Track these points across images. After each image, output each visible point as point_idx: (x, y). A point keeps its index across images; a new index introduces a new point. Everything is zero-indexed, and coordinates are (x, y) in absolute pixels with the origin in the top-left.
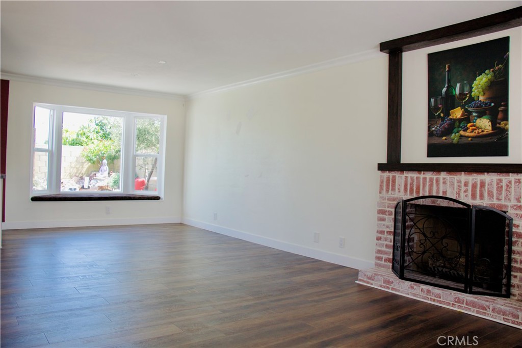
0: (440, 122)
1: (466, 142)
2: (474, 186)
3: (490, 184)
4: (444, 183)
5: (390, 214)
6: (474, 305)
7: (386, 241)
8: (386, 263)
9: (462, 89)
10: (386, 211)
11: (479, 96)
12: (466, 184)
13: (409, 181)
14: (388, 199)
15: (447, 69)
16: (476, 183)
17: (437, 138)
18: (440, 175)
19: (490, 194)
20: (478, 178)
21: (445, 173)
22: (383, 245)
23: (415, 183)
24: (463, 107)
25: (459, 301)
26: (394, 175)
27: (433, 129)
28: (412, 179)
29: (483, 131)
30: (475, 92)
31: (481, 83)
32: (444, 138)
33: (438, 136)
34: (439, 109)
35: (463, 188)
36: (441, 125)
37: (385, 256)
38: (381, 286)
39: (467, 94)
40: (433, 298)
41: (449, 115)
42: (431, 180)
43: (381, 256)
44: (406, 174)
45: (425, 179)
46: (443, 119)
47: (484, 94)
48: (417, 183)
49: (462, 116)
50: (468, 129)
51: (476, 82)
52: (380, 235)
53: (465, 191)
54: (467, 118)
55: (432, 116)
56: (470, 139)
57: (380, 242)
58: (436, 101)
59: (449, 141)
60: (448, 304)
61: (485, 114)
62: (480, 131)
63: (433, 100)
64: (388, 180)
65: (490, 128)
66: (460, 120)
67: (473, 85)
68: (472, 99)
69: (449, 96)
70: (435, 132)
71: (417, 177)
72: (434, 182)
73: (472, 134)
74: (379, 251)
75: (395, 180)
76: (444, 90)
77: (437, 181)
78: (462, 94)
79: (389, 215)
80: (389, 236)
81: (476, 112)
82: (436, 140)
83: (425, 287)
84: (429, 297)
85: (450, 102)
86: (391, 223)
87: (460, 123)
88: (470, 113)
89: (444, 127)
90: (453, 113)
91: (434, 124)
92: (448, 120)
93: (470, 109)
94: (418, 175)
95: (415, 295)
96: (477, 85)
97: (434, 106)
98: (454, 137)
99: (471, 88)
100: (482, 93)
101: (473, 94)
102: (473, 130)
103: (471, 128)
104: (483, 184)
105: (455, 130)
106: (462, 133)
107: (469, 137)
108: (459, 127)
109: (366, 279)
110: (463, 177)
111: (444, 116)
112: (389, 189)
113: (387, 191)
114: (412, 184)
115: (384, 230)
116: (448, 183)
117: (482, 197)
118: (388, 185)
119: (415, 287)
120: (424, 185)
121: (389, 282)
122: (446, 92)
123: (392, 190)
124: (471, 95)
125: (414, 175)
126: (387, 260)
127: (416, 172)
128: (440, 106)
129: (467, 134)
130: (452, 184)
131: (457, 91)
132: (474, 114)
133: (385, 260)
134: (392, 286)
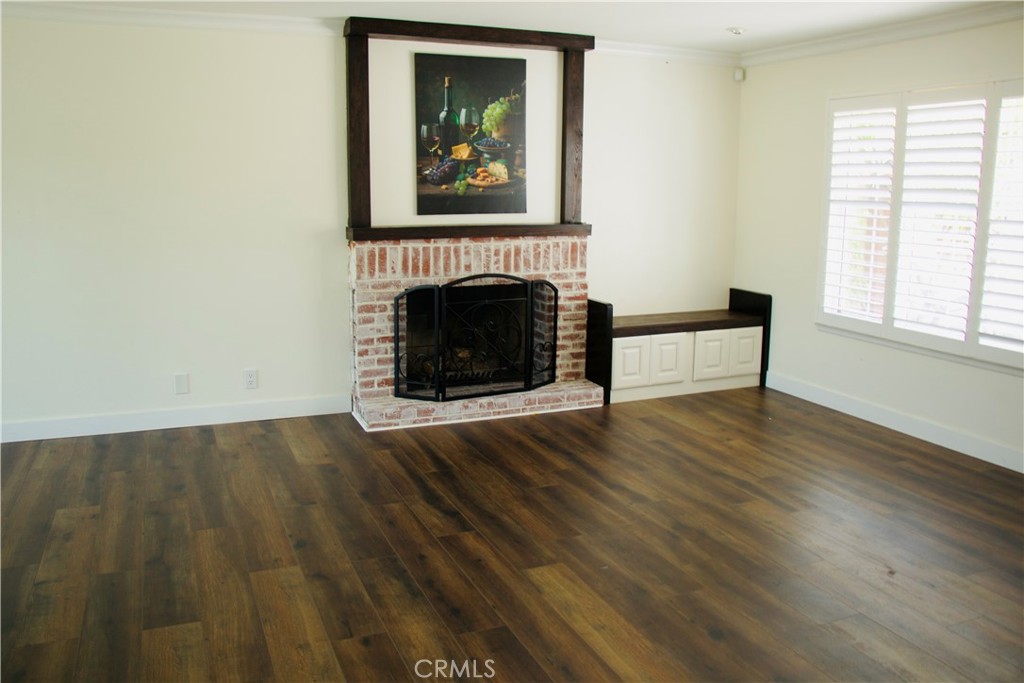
0: (437, 162)
1: (477, 193)
2: (507, 255)
3: (527, 251)
4: (467, 253)
5: (384, 309)
6: (547, 400)
7: (377, 353)
8: (382, 389)
9: (469, 116)
10: (376, 306)
11: (491, 132)
12: (497, 253)
13: (411, 254)
14: (373, 287)
15: (447, 85)
16: (509, 250)
17: (432, 186)
18: (460, 242)
19: (527, 263)
20: (510, 244)
21: (467, 239)
22: (372, 362)
23: (421, 257)
24: (470, 143)
25: (530, 402)
26: (384, 246)
27: (427, 172)
28: (416, 251)
29: (497, 180)
30: (487, 125)
31: (494, 113)
32: (444, 187)
33: (434, 184)
34: (435, 142)
35: (493, 259)
36: (438, 168)
37: (377, 379)
38: (415, 422)
39: (476, 126)
40: (498, 410)
41: (450, 153)
42: (447, 250)
43: (371, 379)
44: (403, 244)
45: (437, 249)
46: (442, 159)
47: (498, 129)
48: (424, 256)
49: (469, 156)
50: (478, 175)
51: (487, 112)
52: (365, 347)
53: (496, 263)
54: (476, 161)
55: (422, 152)
56: (481, 190)
57: (365, 357)
58: (429, 130)
59: (451, 192)
60: (518, 411)
61: (500, 157)
62: (494, 179)
63: (424, 128)
64: (372, 255)
65: (506, 177)
66: (467, 163)
67: (484, 115)
68: (482, 135)
69: (450, 125)
70: (429, 178)
71: (424, 249)
72: (452, 253)
73: (483, 183)
74: (365, 374)
75: (385, 254)
76: (443, 115)
77: (457, 251)
78: (469, 126)
79: (381, 311)
80: (383, 345)
81: (488, 153)
82: (432, 190)
83: (484, 400)
84: (492, 411)
85: (452, 134)
86: (384, 325)
87: (467, 166)
88: (481, 154)
89: (444, 171)
90: (457, 150)
91: (428, 165)
92: (450, 161)
93: (480, 148)
94: (426, 245)
95: (471, 416)
96: (489, 116)
97: (428, 137)
98: (459, 186)
99: (482, 118)
100: (495, 128)
101: (483, 127)
102: (485, 177)
103: (482, 175)
104: (518, 252)
105: (461, 176)
106: (470, 180)
107: (480, 187)
108: (466, 172)
109: (385, 421)
110: (493, 244)
111: (444, 153)
112: (374, 270)
113: (372, 274)
114: (415, 259)
115: (371, 337)
116: (472, 253)
117: (517, 267)
118: (372, 264)
119: (470, 405)
120: (436, 259)
121: (427, 412)
122: (445, 119)
123: (380, 271)
124: (481, 128)
125: (420, 245)
126: (382, 383)
127: (423, 240)
128: (437, 138)
129: (477, 182)
130: (478, 253)
131: (462, 119)
132: (486, 156)
133: (379, 385)
134: (434, 415)
